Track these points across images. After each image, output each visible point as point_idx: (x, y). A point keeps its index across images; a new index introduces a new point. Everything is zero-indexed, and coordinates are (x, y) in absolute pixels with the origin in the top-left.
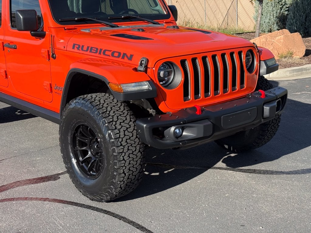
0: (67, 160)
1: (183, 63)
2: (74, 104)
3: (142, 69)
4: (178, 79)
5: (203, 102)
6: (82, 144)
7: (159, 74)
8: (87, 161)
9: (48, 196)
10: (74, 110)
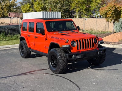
0: (49, 64)
1: (77, 41)
2: (51, 50)
3: (67, 42)
4: (76, 44)
5: (82, 50)
6: (53, 60)
7: (71, 43)
8: (54, 64)
9: (45, 73)
10: (51, 52)
